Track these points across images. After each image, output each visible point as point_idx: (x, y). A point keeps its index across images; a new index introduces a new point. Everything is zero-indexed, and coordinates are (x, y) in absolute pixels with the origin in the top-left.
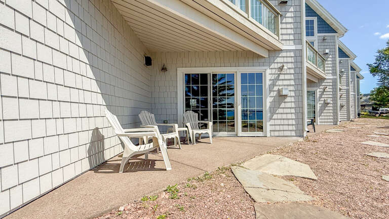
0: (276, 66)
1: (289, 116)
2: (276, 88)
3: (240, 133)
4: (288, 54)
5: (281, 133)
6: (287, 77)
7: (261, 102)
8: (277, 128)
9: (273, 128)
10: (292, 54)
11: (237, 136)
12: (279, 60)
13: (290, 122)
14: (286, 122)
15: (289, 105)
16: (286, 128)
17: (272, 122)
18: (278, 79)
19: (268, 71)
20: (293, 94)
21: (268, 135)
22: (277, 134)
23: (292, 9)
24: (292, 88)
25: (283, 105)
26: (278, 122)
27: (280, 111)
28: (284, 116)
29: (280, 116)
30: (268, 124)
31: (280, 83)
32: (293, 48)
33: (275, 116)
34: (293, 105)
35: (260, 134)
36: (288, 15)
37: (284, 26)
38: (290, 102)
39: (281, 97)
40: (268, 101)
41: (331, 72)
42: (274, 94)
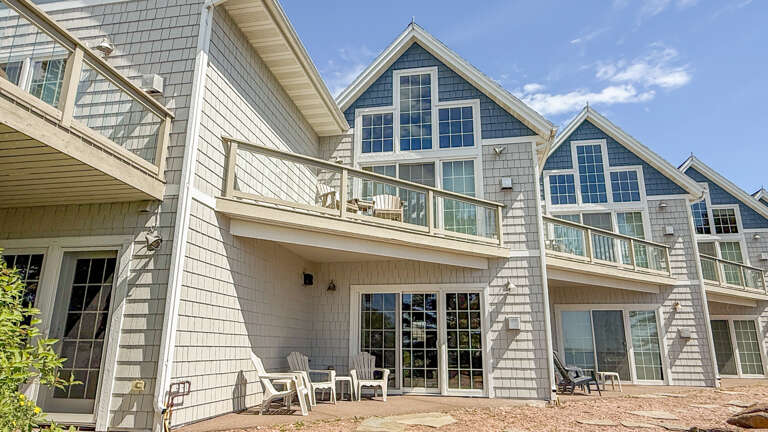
0: (501, 282)
1: (525, 364)
2: (501, 318)
3: (446, 390)
4: (519, 264)
5: (514, 393)
6: (518, 299)
7: (478, 338)
8: (507, 384)
9: (499, 383)
10: (525, 264)
11: (440, 394)
12: (504, 273)
13: (528, 374)
14: (520, 374)
15: (523, 345)
16: (520, 383)
17: (497, 373)
18: (503, 303)
19: (488, 291)
20: (529, 327)
21: (491, 395)
22: (506, 393)
23: (521, 197)
24: (527, 317)
25: (513, 345)
26: (508, 374)
27: (510, 354)
28: (517, 364)
29: (509, 364)
30: (491, 376)
31: (507, 309)
32: (526, 254)
33: (502, 364)
34: (531, 346)
35: (478, 392)
36: (517, 205)
37: (510, 221)
38: (525, 341)
39: (511, 333)
40: (489, 339)
41: (685, 271)
42: (498, 327)
